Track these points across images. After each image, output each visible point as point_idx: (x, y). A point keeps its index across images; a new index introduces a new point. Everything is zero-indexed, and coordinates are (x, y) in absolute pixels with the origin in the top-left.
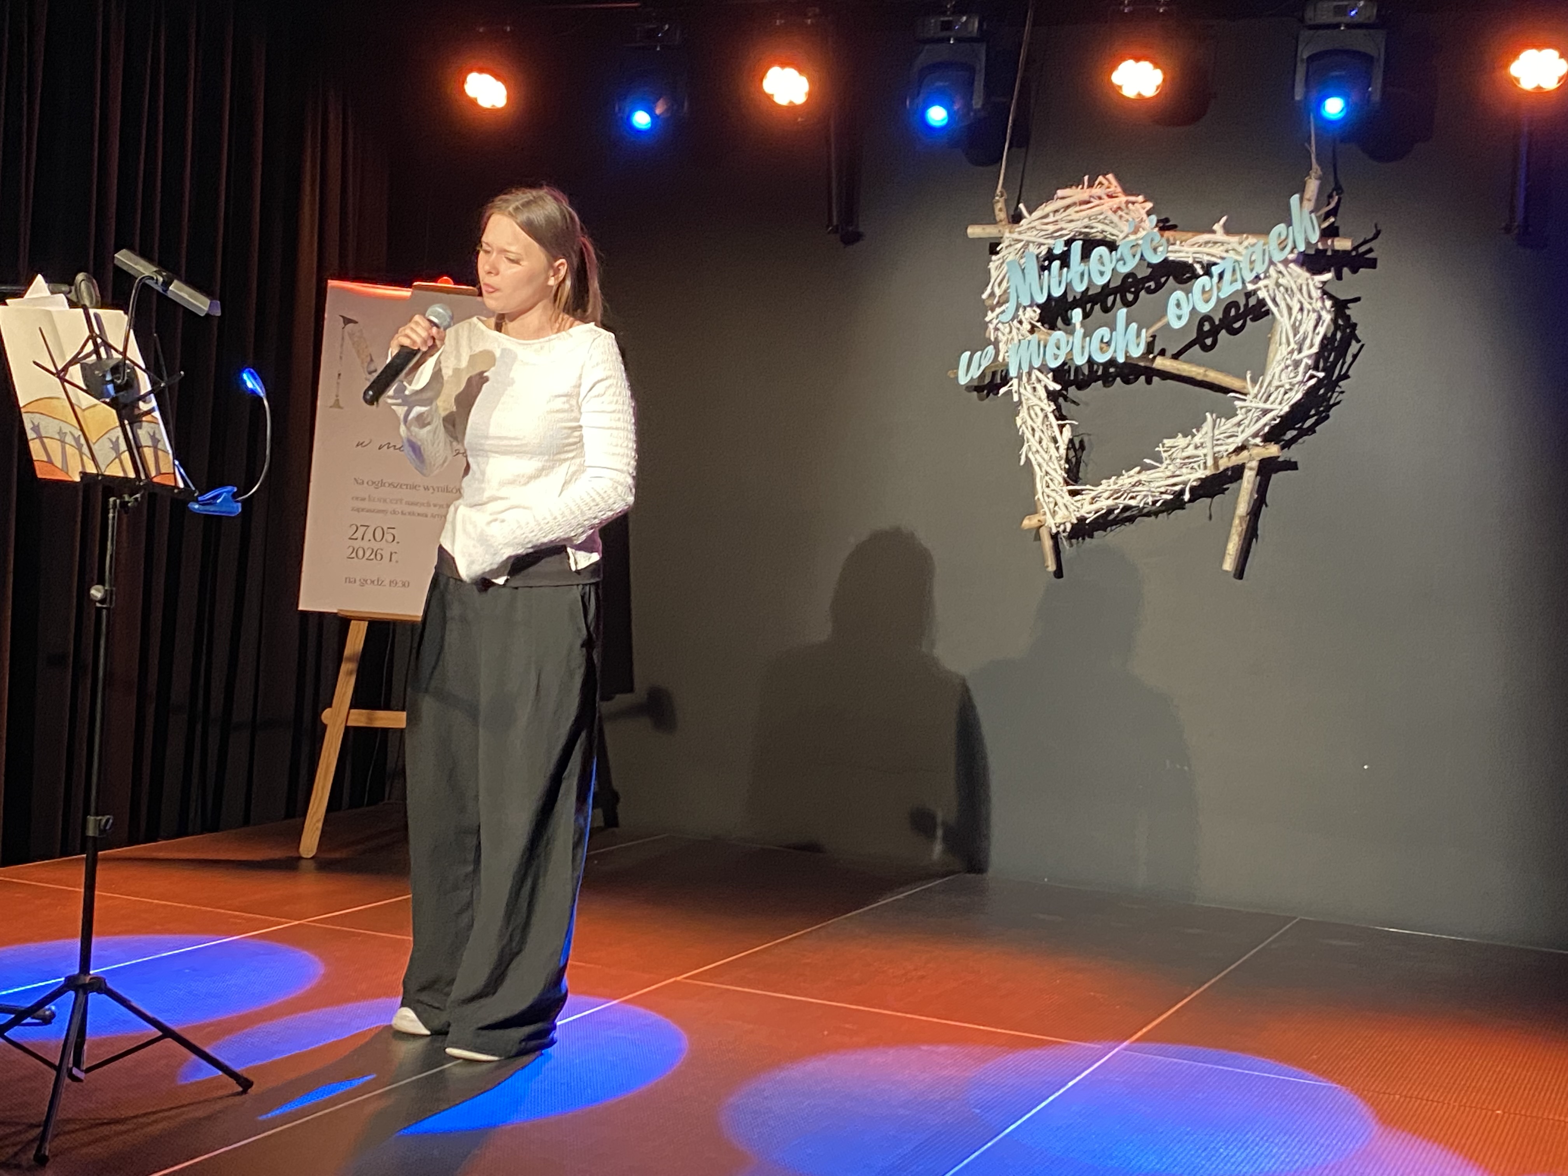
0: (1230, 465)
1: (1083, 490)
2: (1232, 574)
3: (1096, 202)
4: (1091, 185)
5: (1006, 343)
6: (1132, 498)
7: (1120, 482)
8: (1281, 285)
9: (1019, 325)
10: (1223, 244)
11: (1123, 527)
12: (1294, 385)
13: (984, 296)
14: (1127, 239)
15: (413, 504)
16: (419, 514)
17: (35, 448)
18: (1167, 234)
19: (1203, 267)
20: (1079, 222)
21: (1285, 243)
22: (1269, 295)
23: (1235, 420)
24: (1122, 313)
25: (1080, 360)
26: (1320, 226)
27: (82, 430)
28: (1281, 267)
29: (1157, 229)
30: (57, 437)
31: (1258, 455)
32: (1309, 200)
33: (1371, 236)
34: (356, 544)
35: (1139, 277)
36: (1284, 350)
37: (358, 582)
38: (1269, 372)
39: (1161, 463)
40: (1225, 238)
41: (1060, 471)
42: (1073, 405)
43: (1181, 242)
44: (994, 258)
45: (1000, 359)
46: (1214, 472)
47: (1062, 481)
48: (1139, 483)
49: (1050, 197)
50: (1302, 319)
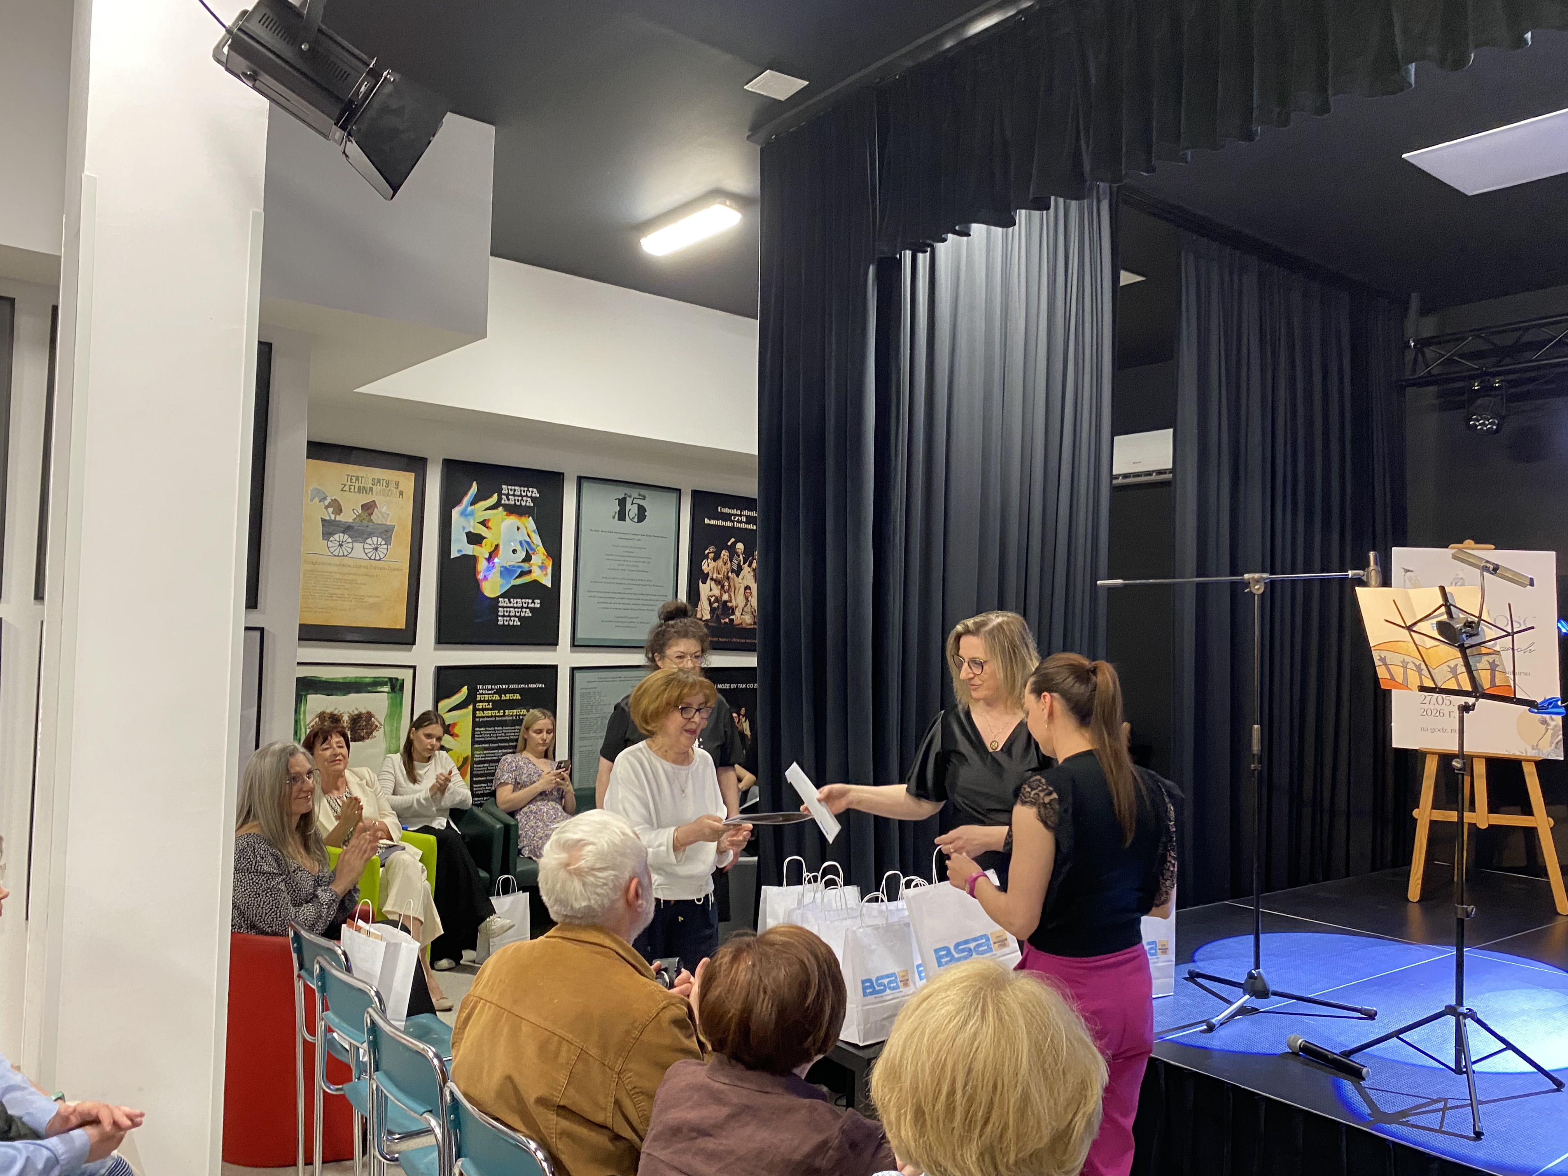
17: (1382, 672)
27: (1424, 661)
30: (1401, 664)
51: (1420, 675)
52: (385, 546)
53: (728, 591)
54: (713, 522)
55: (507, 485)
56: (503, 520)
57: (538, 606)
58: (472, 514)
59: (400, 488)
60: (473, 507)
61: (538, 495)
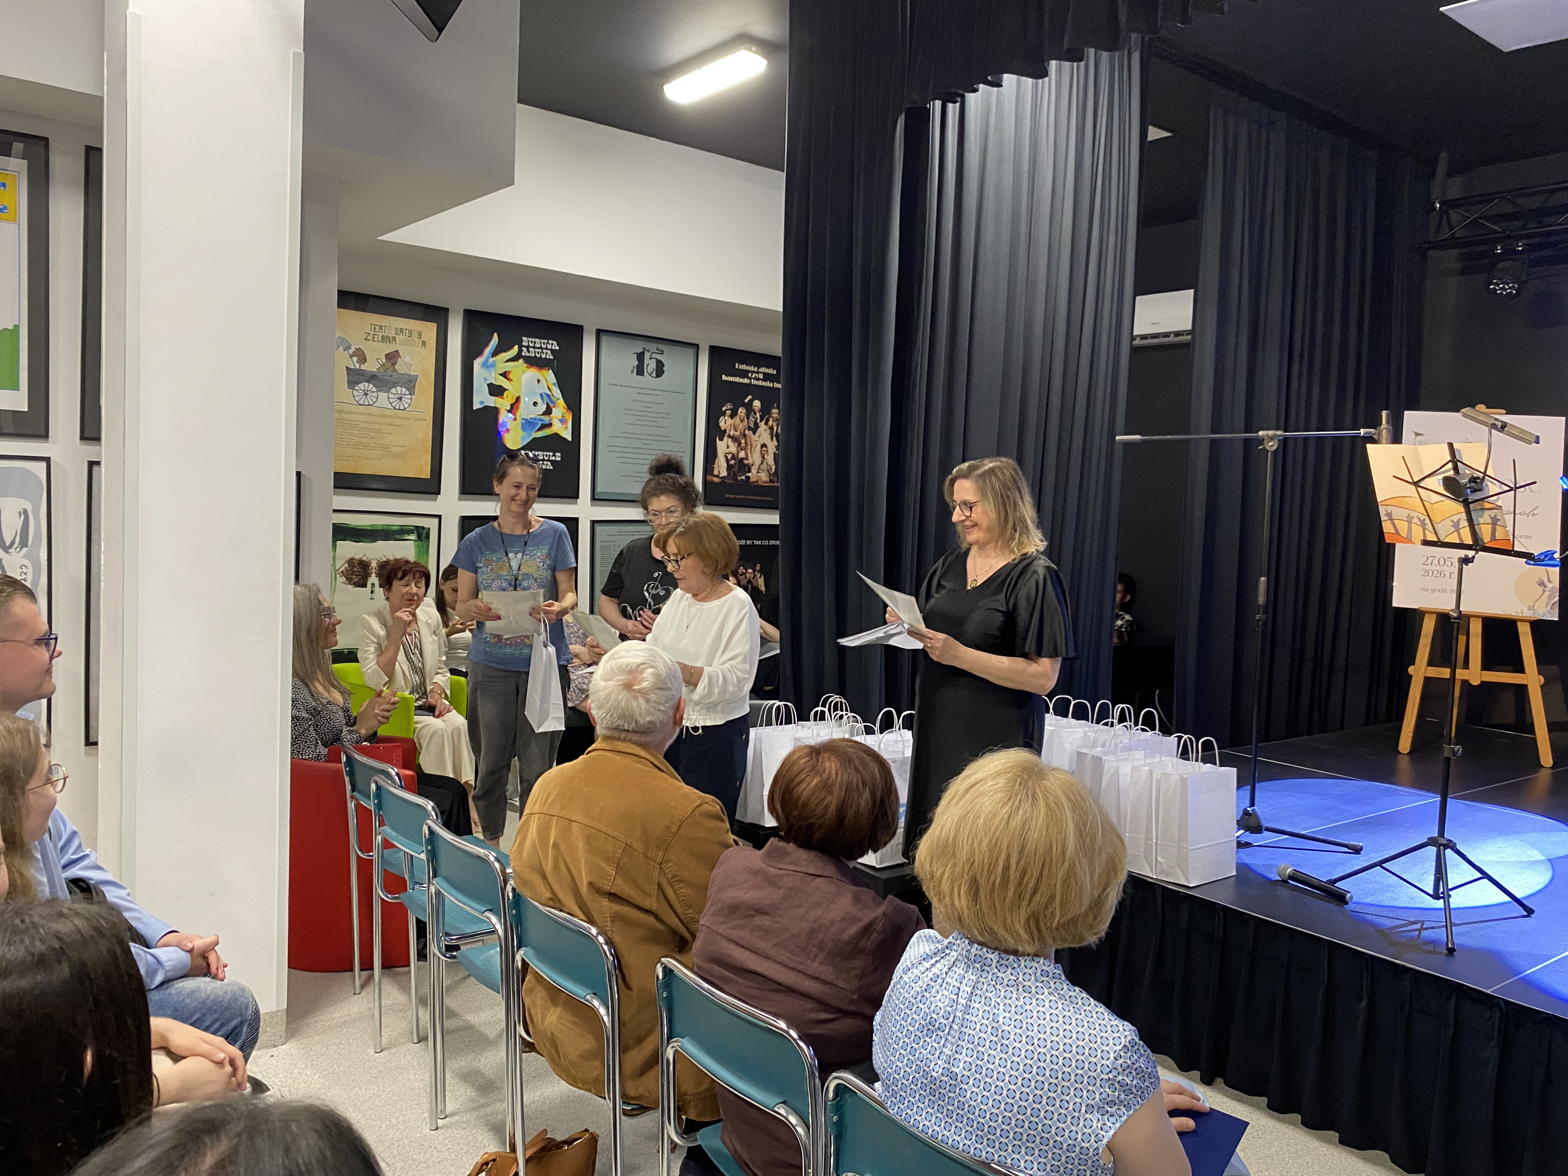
17: (1387, 527)
30: (1406, 519)
34: (1427, 568)
51: (1424, 529)
52: (409, 396)
53: (744, 449)
54: (730, 379)
55: (528, 337)
56: (524, 372)
57: (559, 459)
58: (493, 365)
59: (423, 338)
60: (494, 359)
61: (557, 348)
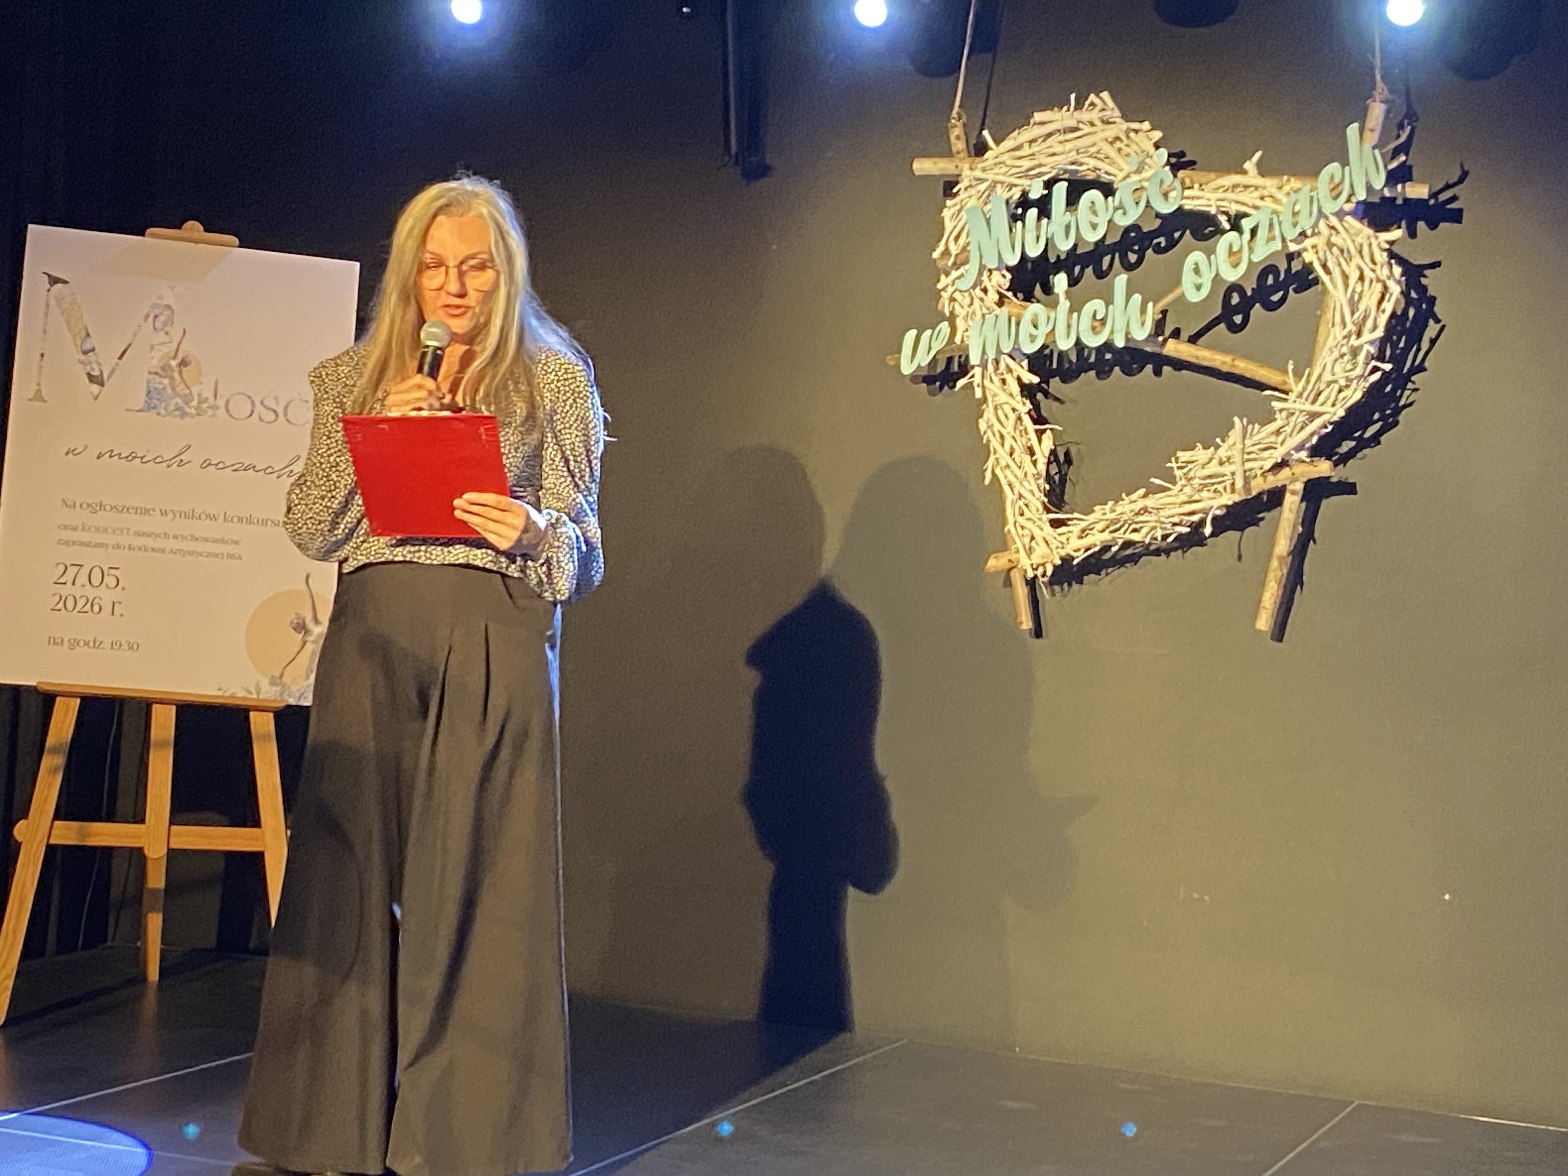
0: (1266, 487)
1: (1069, 519)
2: (1269, 634)
3: (1087, 129)
4: (1079, 106)
5: (966, 318)
6: (1135, 530)
7: (1119, 509)
8: (1334, 245)
9: (982, 295)
10: (1256, 188)
11: (1123, 569)
12: (1352, 380)
13: (936, 255)
14: (1128, 180)
15: (145, 534)
16: (153, 549)
18: (1181, 174)
19: (1229, 221)
20: (1063, 156)
21: (1340, 188)
22: (1319, 259)
23: (1272, 427)
24: (1121, 280)
25: (1065, 344)
26: (1386, 166)
28: (1334, 221)
29: (1168, 168)
31: (1303, 474)
32: (1372, 130)
33: (1455, 179)
34: (64, 591)
35: (1145, 230)
36: (1338, 333)
37: (66, 644)
38: (1318, 364)
39: (1174, 483)
40: (1260, 181)
41: (1038, 494)
42: (1056, 404)
43: (1201, 185)
44: (949, 203)
45: (958, 340)
46: (1244, 497)
47: (1041, 508)
48: (1145, 510)
49: (1025, 121)
50: (1362, 291)
